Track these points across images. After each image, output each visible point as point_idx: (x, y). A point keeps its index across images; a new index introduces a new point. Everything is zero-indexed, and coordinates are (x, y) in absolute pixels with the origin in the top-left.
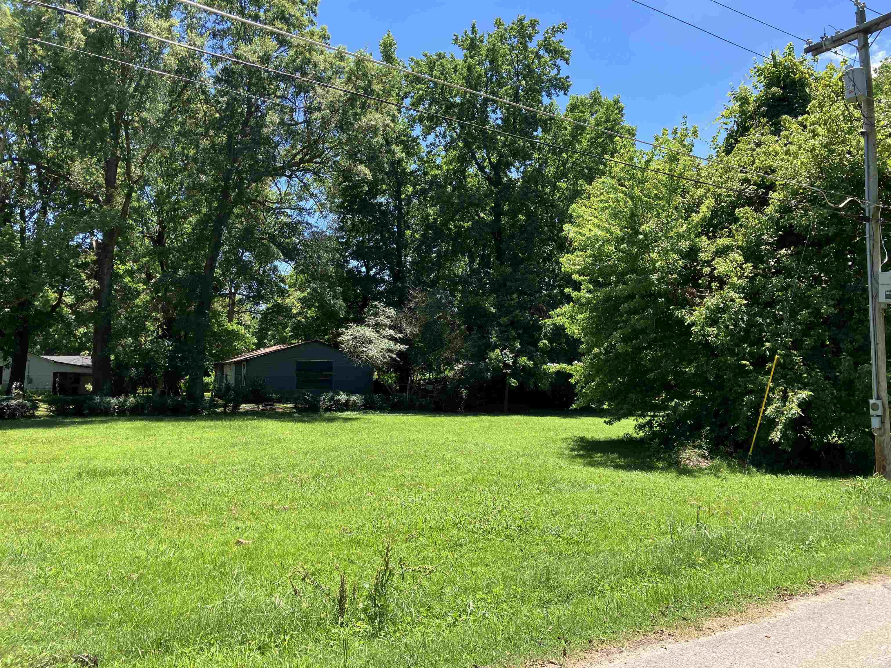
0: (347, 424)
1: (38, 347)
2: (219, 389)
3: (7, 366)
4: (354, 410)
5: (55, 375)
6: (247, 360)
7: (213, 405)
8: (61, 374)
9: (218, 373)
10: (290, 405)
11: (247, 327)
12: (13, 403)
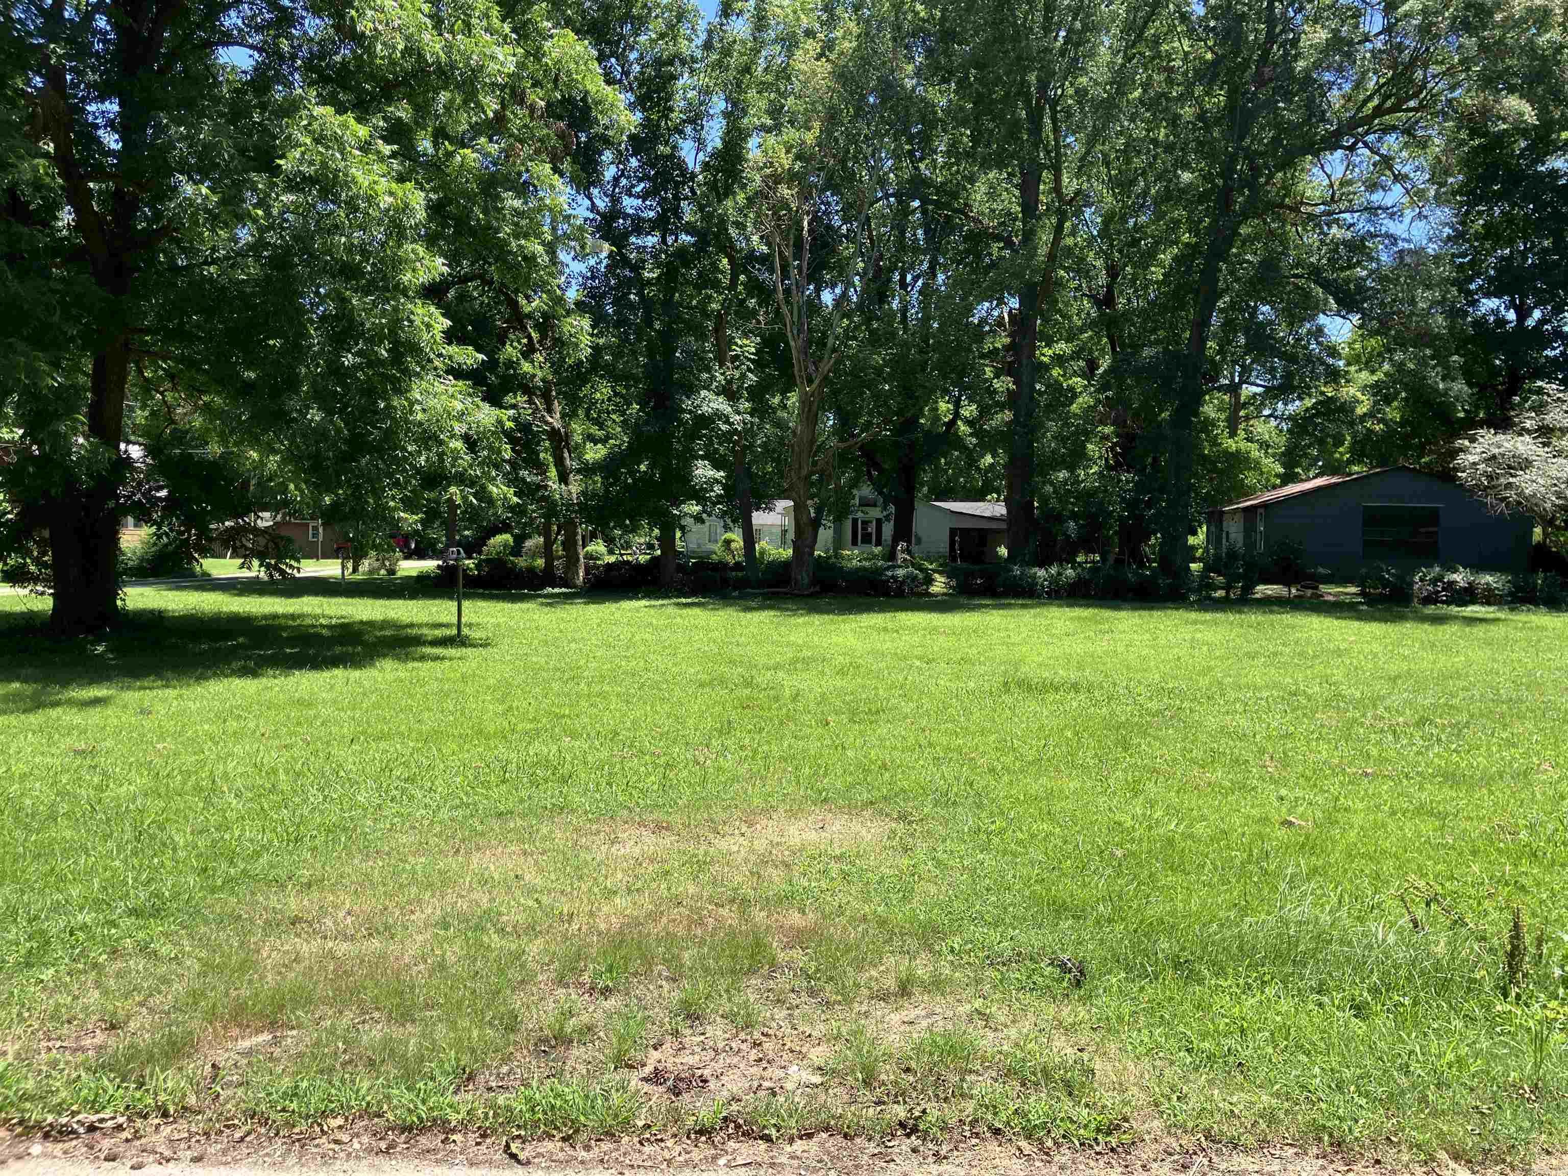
0: (1475, 630)
1: (925, 489)
2: (1217, 557)
3: (887, 518)
4: (1489, 603)
5: (953, 532)
6: (1265, 505)
7: (1206, 585)
8: (962, 530)
9: (1213, 529)
10: (1353, 589)
11: (1265, 445)
12: (900, 572)
